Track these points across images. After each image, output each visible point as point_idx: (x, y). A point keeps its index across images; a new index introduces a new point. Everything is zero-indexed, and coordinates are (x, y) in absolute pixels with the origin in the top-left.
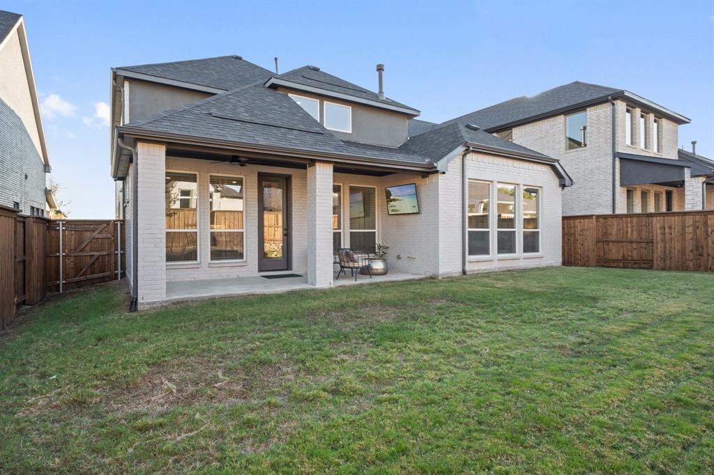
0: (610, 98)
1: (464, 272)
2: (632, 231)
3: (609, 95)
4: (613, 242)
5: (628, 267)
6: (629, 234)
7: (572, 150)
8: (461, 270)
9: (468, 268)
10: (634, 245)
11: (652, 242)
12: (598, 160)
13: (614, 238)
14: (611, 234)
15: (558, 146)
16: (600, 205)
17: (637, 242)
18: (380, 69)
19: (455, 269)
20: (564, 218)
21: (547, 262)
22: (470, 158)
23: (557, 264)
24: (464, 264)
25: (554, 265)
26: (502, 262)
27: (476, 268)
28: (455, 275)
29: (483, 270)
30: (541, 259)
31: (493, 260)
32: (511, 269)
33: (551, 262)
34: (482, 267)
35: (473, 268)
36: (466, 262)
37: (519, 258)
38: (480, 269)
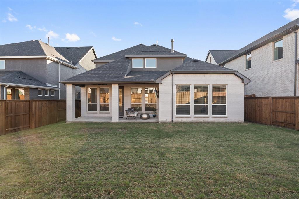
0: (290, 30)
1: (172, 121)
2: (288, 107)
3: (290, 28)
4: (280, 112)
5: (286, 127)
6: (287, 108)
7: (275, 61)
8: (171, 120)
9: (175, 119)
10: (289, 115)
11: (295, 114)
12: (288, 65)
13: (280, 110)
14: (279, 108)
15: (269, 59)
16: (288, 90)
17: (291, 113)
18: (172, 41)
19: (168, 119)
20: (246, 98)
21: (230, 120)
22: (176, 76)
23: (240, 121)
24: (172, 118)
25: (236, 121)
26: (197, 118)
27: (180, 120)
28: (167, 122)
29: (184, 121)
30: (226, 119)
31: (192, 117)
32: (203, 121)
33: (235, 120)
34: (184, 120)
35: (178, 120)
36: (173, 117)
37: (210, 117)
38: (182, 120)
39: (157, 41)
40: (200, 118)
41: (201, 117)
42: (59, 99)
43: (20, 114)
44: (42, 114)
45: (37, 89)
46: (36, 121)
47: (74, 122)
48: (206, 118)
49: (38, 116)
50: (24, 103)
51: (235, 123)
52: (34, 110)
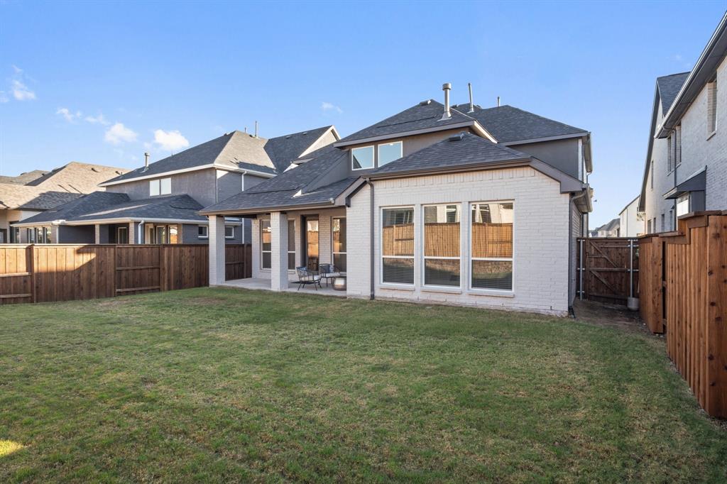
1: (373, 297)
8: (369, 294)
9: (378, 293)
19: (365, 292)
21: (524, 306)
22: (380, 187)
23: (553, 313)
24: (373, 289)
25: (542, 312)
26: (428, 295)
27: (389, 295)
28: (363, 298)
29: (399, 299)
30: (509, 300)
31: (418, 291)
32: (444, 304)
33: (536, 307)
34: (398, 296)
35: (385, 296)
36: (375, 289)
37: (465, 294)
38: (394, 296)
39: (469, 84)
40: (437, 295)
41: (441, 294)
42: (243, 243)
43: (142, 267)
44: (183, 269)
45: (197, 225)
46: (169, 280)
47: (219, 287)
48: (454, 296)
49: (174, 272)
50: (150, 249)
51: (538, 315)
52: (166, 262)
